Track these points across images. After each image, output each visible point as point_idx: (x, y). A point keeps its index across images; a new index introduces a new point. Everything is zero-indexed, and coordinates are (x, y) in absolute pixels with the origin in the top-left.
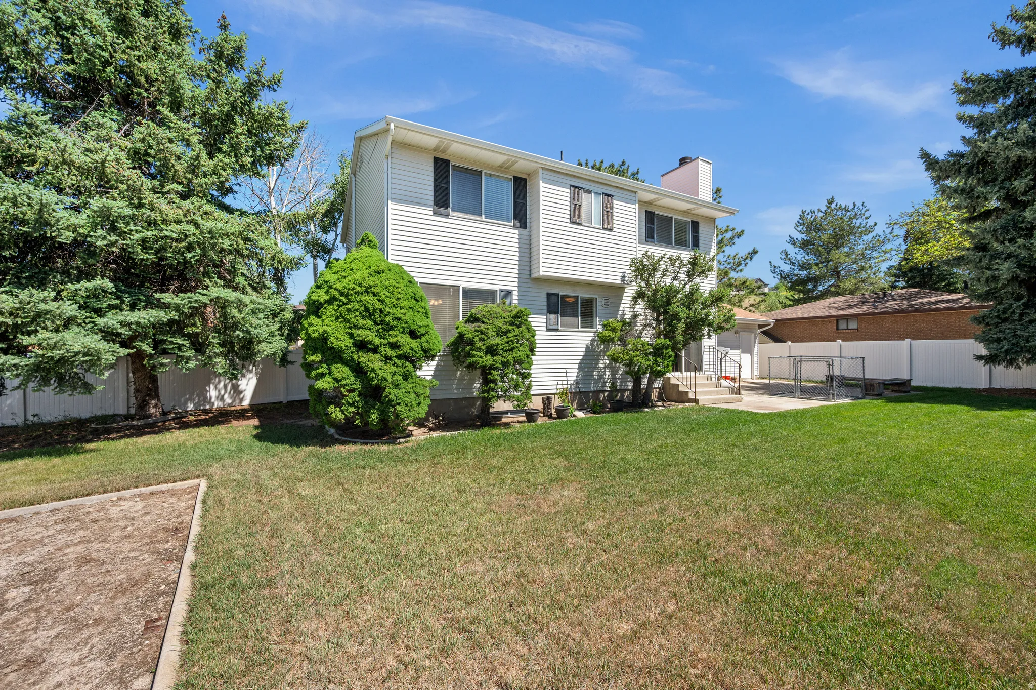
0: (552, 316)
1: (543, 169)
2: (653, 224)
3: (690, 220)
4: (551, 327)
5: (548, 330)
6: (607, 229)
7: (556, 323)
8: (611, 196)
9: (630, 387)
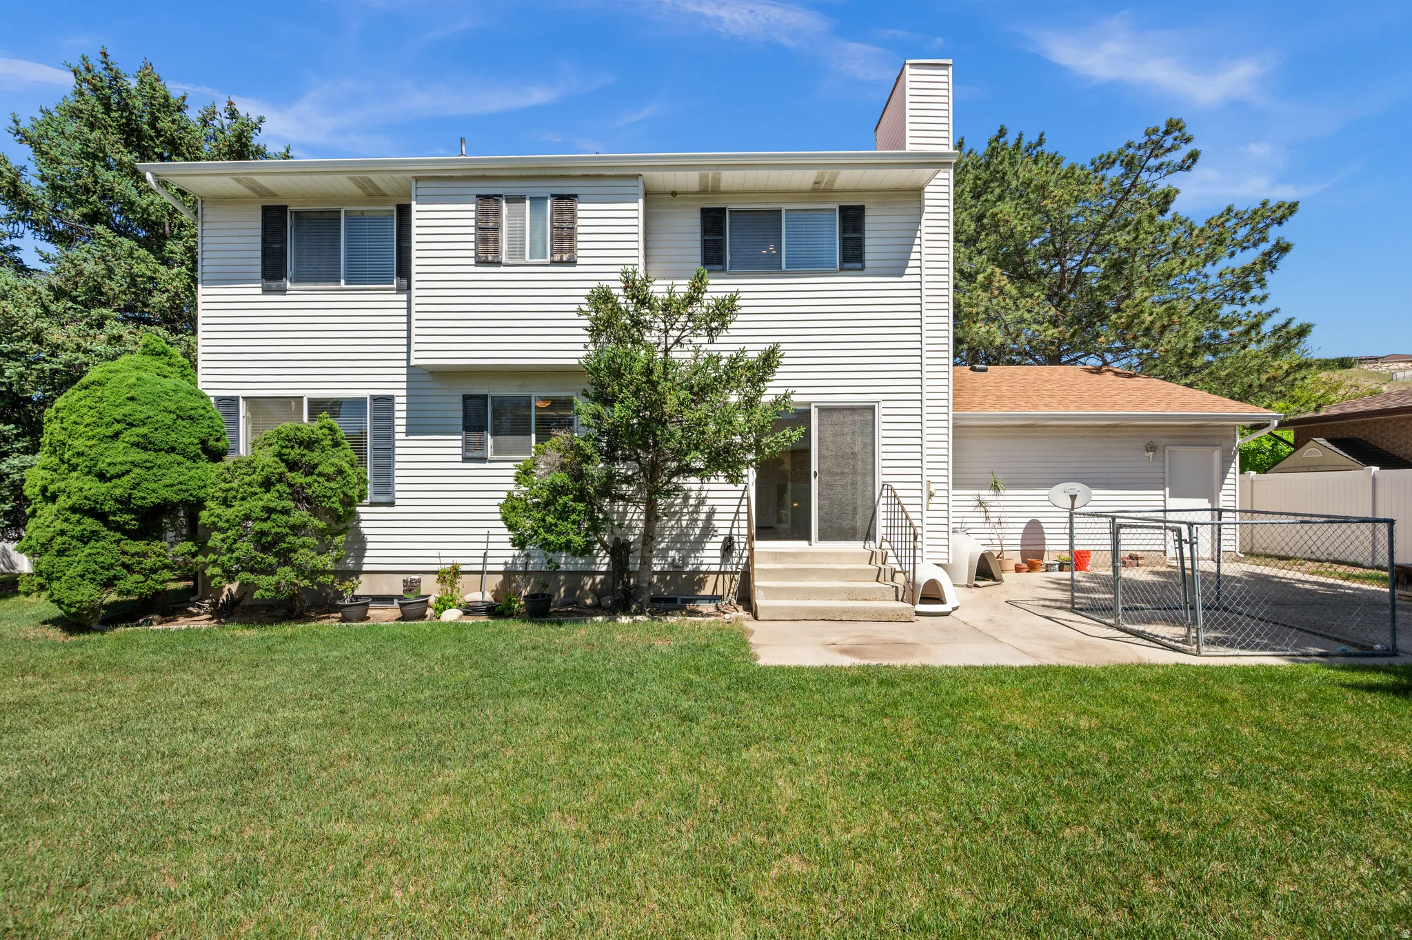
0: (473, 436)
1: (417, 179)
2: (722, 233)
3: (836, 206)
4: (469, 454)
5: (465, 460)
6: (561, 263)
7: (482, 446)
8: (572, 197)
9: (604, 568)
